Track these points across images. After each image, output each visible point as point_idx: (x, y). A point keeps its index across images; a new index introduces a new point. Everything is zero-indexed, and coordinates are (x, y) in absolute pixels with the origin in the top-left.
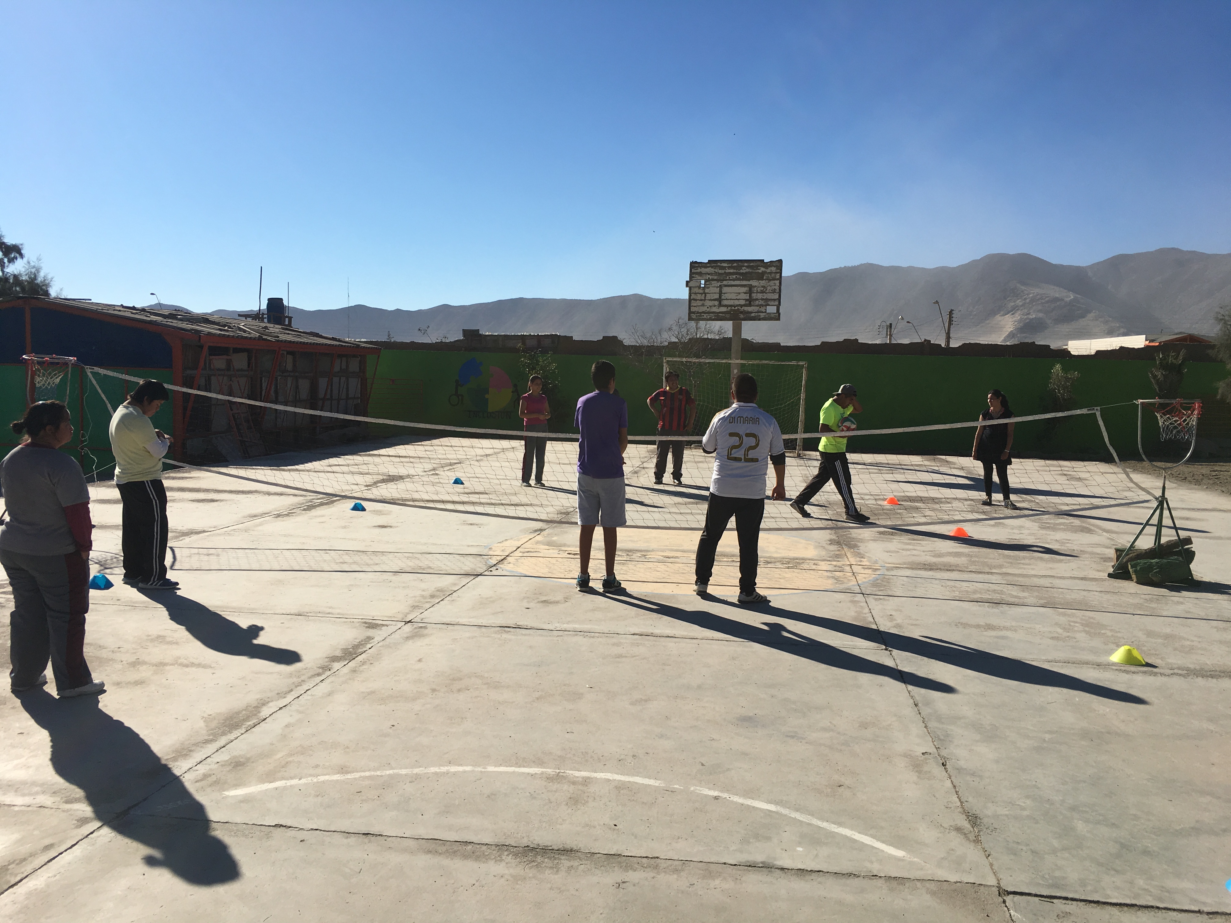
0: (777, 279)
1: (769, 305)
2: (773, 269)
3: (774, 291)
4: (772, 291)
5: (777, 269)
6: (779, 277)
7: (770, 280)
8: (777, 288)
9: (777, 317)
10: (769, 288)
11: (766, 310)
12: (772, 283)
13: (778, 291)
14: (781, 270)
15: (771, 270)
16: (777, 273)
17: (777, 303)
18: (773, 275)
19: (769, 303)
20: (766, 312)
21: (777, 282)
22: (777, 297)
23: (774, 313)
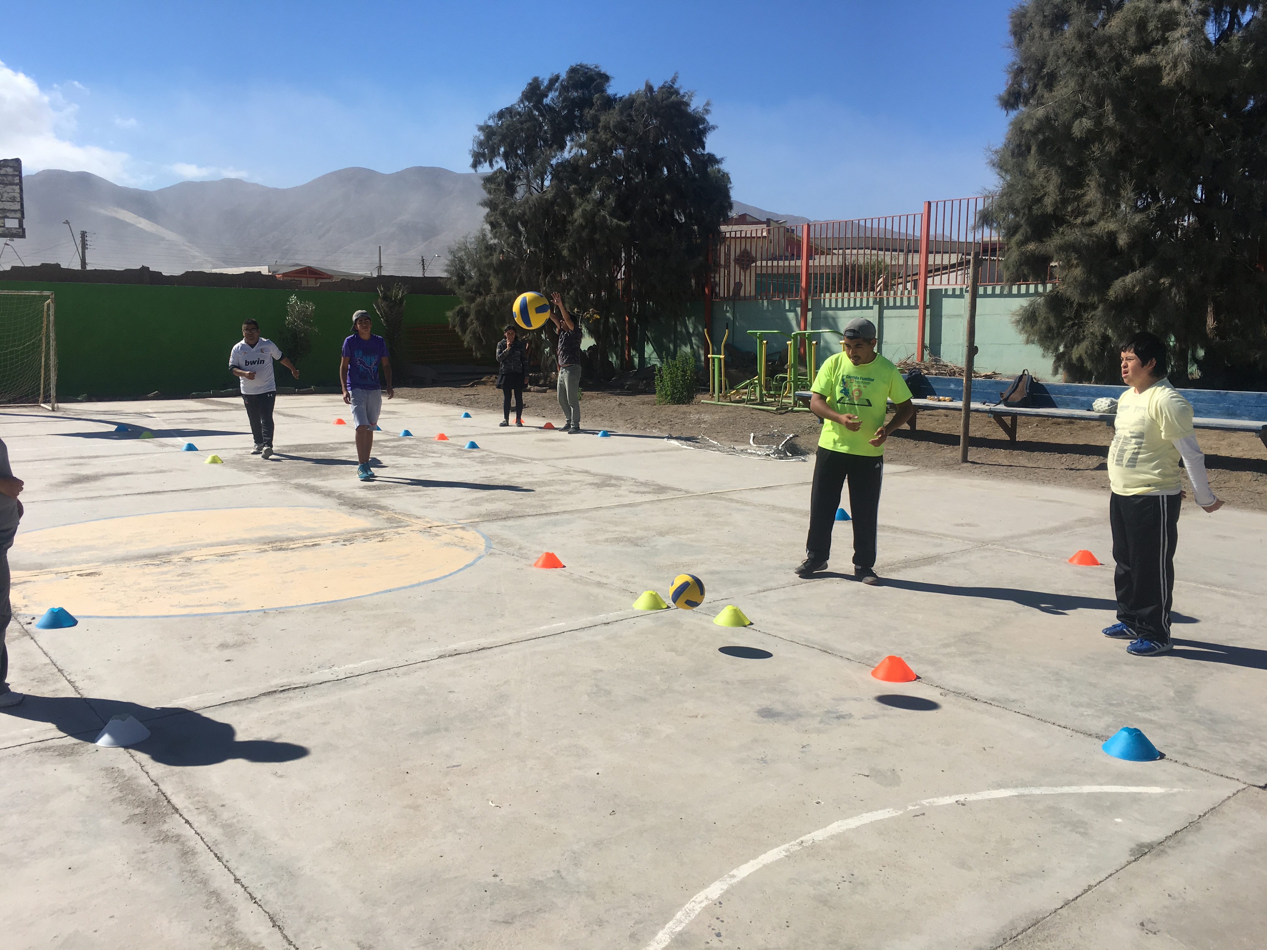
0: (16, 184)
1: (8, 217)
2: (9, 170)
3: (13, 200)
4: (10, 198)
5: (15, 170)
6: (18, 181)
7: (6, 185)
8: (17, 195)
9: (20, 233)
10: (5, 195)
11: (4, 223)
12: (9, 188)
13: (19, 199)
14: (20, 172)
15: (6, 171)
16: (16, 175)
17: (18, 215)
18: (10, 178)
19: (8, 214)
20: (4, 227)
21: (17, 188)
22: (17, 207)
23: (16, 228)
